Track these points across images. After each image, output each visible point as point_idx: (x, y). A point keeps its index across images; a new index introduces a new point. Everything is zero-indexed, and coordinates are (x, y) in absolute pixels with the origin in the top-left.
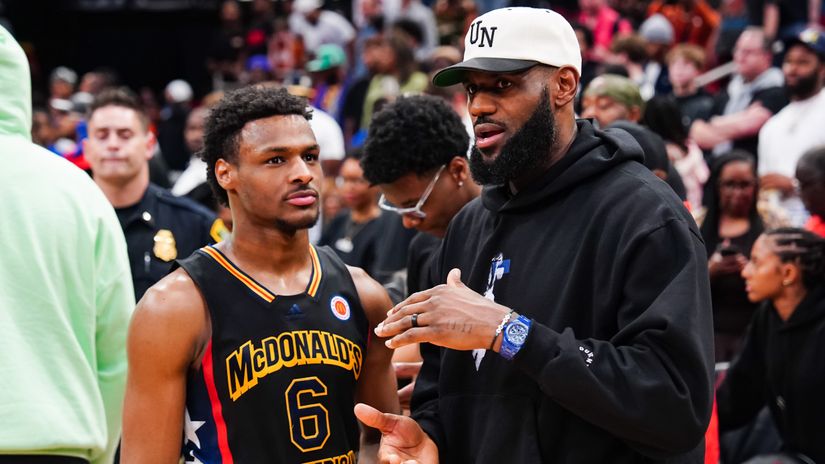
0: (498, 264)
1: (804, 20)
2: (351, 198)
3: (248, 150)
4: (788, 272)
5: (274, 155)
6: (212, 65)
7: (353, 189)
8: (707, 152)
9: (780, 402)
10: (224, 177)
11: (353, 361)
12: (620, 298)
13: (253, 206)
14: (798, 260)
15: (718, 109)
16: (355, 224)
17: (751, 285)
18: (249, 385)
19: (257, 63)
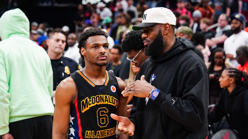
0: (153, 77)
1: (237, 12)
2: (113, 59)
3: (88, 44)
4: (231, 80)
5: (95, 45)
6: (75, 22)
7: (113, 56)
8: (210, 47)
9: (228, 115)
10: (83, 52)
11: (116, 103)
12: (184, 88)
13: (90, 60)
14: (234, 77)
15: (213, 36)
16: (114, 66)
17: (221, 84)
18: (87, 109)
19: (87, 21)
